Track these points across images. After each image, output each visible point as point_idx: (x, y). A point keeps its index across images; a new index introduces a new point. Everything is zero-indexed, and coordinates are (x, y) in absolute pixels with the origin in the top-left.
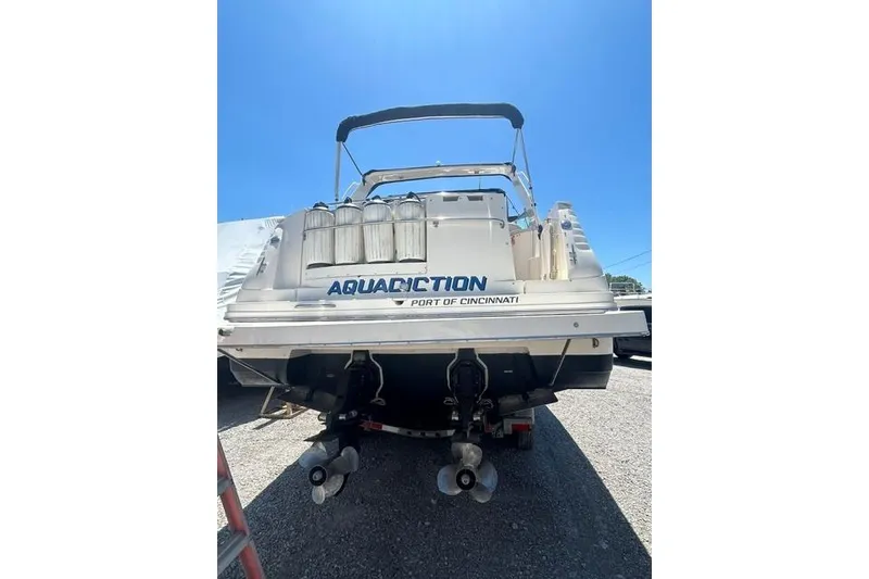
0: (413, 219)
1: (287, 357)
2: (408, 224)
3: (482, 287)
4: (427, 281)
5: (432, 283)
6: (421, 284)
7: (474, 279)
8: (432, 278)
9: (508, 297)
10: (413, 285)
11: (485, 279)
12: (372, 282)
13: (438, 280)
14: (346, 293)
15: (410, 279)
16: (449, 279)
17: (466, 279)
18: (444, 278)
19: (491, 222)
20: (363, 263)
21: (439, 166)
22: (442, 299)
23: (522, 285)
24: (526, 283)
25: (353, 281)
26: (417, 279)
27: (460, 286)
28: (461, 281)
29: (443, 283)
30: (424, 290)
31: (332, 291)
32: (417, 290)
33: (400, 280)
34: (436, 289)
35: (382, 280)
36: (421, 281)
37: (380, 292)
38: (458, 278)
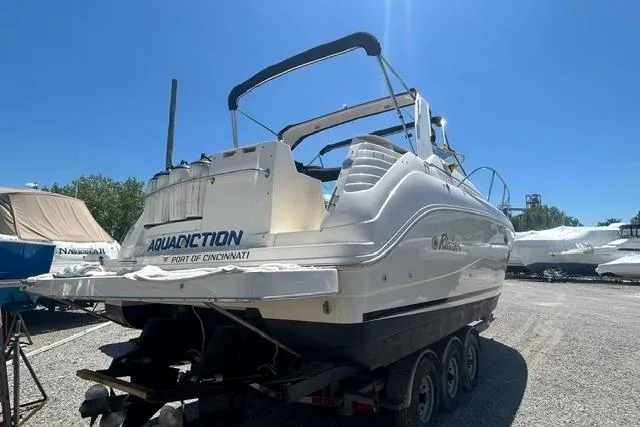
0: (194, 179)
3: (237, 242)
5: (203, 237)
6: (196, 241)
7: (233, 233)
8: (203, 234)
10: (190, 242)
11: (241, 232)
12: (169, 238)
13: (206, 235)
14: (155, 250)
15: (189, 236)
16: (215, 234)
17: (226, 233)
18: (210, 234)
19: (257, 173)
20: (169, 222)
21: (346, 108)
22: (191, 256)
23: (272, 238)
24: (276, 235)
25: (160, 239)
26: (194, 235)
27: (221, 241)
28: (223, 236)
29: (210, 237)
30: (196, 246)
31: (150, 248)
32: (192, 246)
33: (184, 236)
34: (204, 245)
35: (174, 238)
36: (196, 238)
37: (171, 248)
38: (220, 233)
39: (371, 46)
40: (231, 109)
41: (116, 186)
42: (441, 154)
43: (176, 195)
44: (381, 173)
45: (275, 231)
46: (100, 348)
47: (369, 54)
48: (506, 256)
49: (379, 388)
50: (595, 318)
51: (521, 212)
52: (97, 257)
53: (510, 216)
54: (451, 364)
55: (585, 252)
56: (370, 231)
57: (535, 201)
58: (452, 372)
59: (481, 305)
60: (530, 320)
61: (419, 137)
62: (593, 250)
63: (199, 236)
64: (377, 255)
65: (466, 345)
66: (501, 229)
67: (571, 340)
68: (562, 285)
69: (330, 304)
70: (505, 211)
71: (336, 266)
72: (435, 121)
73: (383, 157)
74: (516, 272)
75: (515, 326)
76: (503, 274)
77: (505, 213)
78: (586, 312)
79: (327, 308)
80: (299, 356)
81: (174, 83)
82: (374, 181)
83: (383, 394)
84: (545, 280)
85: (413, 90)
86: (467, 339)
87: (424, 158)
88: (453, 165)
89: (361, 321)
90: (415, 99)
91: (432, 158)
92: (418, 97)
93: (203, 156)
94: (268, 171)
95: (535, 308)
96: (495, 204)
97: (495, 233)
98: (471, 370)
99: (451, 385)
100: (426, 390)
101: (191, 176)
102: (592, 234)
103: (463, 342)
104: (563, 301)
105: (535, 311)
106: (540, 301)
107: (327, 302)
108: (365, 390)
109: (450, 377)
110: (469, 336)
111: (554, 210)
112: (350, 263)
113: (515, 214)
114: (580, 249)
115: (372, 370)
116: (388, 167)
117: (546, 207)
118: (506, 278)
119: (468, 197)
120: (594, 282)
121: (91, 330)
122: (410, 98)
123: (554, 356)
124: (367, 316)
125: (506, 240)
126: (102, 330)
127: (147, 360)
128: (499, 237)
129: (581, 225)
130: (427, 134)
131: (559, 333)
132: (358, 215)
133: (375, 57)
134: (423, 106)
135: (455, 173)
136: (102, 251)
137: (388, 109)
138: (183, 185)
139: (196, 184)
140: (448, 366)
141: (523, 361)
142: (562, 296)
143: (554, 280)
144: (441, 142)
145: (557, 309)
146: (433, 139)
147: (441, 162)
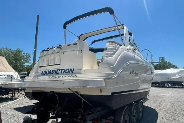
0: (57, 52)
1: (32, 92)
2: (56, 54)
3: (72, 72)
4: (60, 70)
5: (61, 71)
6: (58, 72)
7: (71, 69)
8: (61, 70)
9: (74, 75)
10: (56, 72)
11: (73, 69)
12: (49, 71)
13: (62, 70)
14: (44, 74)
15: (56, 70)
16: (65, 69)
17: (68, 69)
18: (63, 69)
19: (78, 51)
20: (48, 66)
21: (101, 29)
22: (58, 76)
23: (83, 71)
24: (85, 70)
25: (46, 71)
26: (58, 70)
27: (67, 71)
28: (67, 70)
29: (63, 71)
30: (58, 73)
31: (42, 74)
32: (57, 73)
33: (54, 70)
34: (61, 73)
35: (51, 71)
36: (58, 71)
37: (50, 74)
38: (67, 69)
39: (111, 12)
40: (64, 29)
41: (12, 52)
42: (132, 45)
43: (51, 57)
44: (116, 52)
45: (84, 69)
46: (14, 109)
47: (110, 14)
48: (152, 79)
49: (113, 118)
50: (181, 99)
51: (157, 63)
52: (10, 77)
53: (154, 64)
54: (134, 112)
55: (179, 78)
56: (113, 69)
57: (162, 59)
58: (135, 115)
59: (144, 93)
60: (160, 100)
61: (125, 40)
62: (182, 77)
63: (59, 70)
64: (115, 76)
65: (139, 106)
66: (150, 69)
67: (173, 106)
68: (171, 89)
69: (102, 90)
70: (152, 63)
71: (104, 79)
72: (130, 34)
73: (116, 47)
74: (155, 84)
75: (155, 102)
76: (151, 85)
77: (152, 64)
78: (178, 98)
79: (101, 91)
80: (92, 105)
81: (38, 16)
82: (114, 54)
83: (114, 120)
84: (166, 87)
85: (123, 24)
86: (139, 104)
87: (127, 46)
88: (136, 49)
89: (111, 95)
90: (124, 27)
91: (129, 47)
92: (125, 27)
93: (60, 45)
94: (81, 51)
95: (162, 96)
96: (148, 61)
97: (148, 70)
98: (141, 115)
99: (134, 119)
100: (127, 120)
101: (57, 51)
102: (181, 71)
103: (138, 105)
104: (171, 94)
105: (162, 97)
106: (164, 94)
107: (101, 89)
108: (109, 118)
109: (134, 116)
110: (140, 103)
111: (169, 63)
112: (108, 78)
113: (155, 64)
114: (177, 77)
115: (113, 109)
116: (117, 50)
117: (166, 62)
118: (152, 86)
119: (140, 59)
120: (182, 88)
121: (9, 103)
122: (122, 27)
123: (167, 111)
124: (112, 93)
125: (152, 73)
126: (13, 103)
127: (42, 109)
128: (150, 72)
129: (178, 68)
130: (128, 39)
131: (169, 104)
132: (109, 64)
133: (112, 15)
134: (127, 29)
135: (136, 51)
136: (12, 76)
137: (115, 30)
138: (53, 54)
139: (58, 54)
140: (133, 112)
141: (157, 112)
142: (171, 93)
143: (169, 87)
144: (132, 41)
145: (169, 96)
146: (130, 40)
147: (132, 48)
